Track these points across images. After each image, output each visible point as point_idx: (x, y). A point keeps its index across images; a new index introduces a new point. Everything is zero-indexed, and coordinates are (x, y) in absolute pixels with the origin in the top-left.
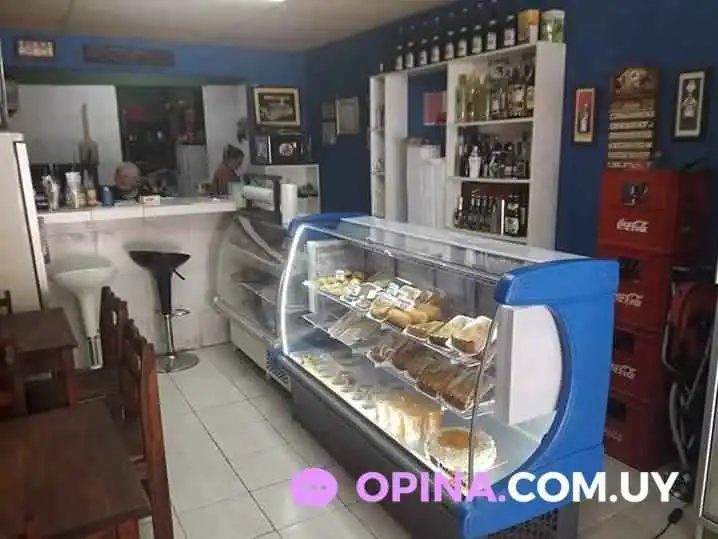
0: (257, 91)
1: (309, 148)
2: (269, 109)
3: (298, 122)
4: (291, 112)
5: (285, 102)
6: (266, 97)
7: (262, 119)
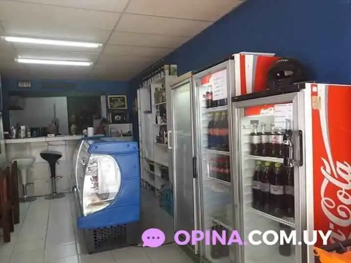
0: (109, 96)
1: (128, 117)
2: (114, 103)
3: (126, 108)
4: (123, 104)
5: (121, 100)
6: (113, 99)
7: (111, 107)
